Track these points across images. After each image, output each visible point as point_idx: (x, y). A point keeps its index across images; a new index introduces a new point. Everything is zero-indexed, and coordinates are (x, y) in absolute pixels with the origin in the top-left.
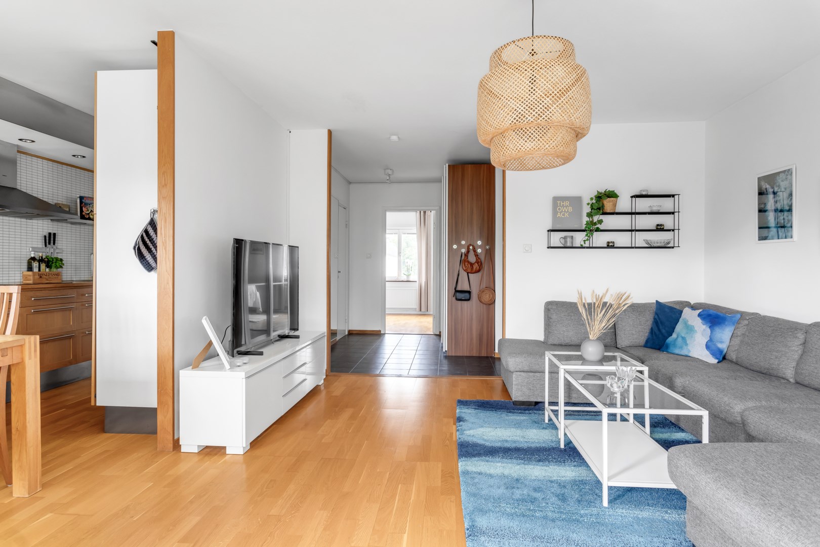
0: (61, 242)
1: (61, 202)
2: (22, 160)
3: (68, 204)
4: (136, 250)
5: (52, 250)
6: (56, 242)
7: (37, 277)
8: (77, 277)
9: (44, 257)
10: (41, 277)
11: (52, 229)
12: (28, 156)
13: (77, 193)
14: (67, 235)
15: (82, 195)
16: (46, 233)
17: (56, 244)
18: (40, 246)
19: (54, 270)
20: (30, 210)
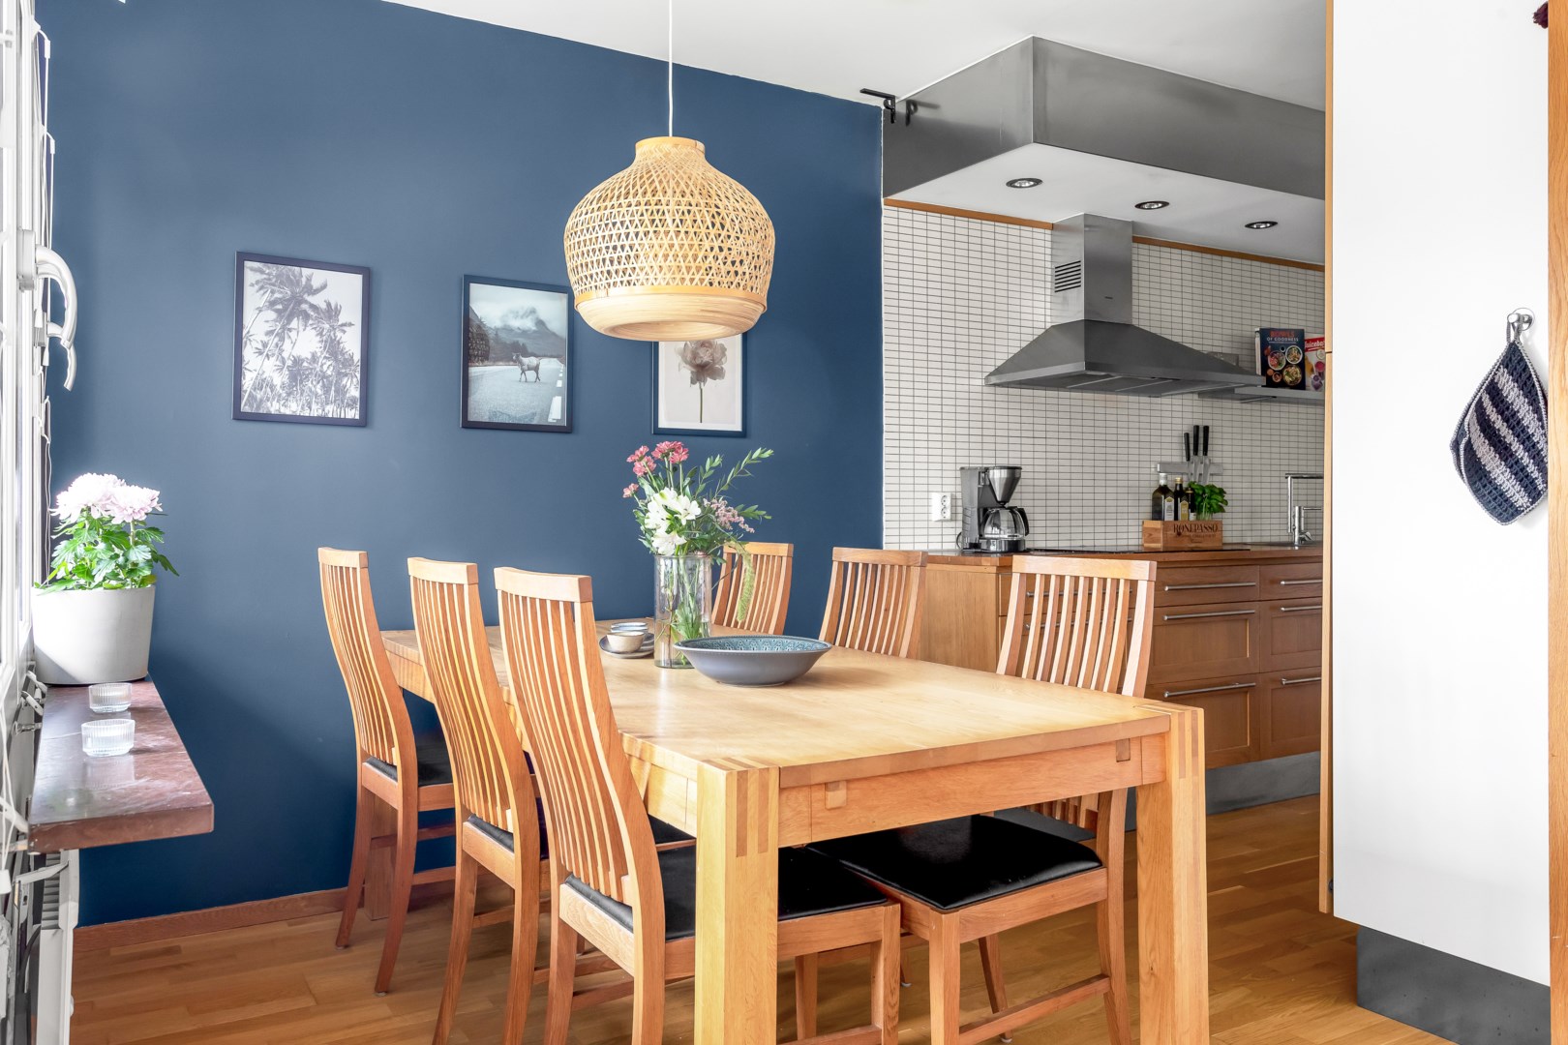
0: (1222, 449)
1: (1218, 350)
2: (1143, 256)
3: (1235, 352)
4: (1462, 453)
5: (1201, 469)
6: (1210, 448)
7: (1172, 533)
8: (1254, 533)
9: (1185, 485)
10: (1179, 534)
11: (1200, 416)
12: (1152, 247)
13: (1254, 323)
14: (1235, 428)
15: (1266, 325)
16: (1188, 428)
17: (1209, 453)
18: (1177, 459)
19: (1206, 516)
20: (1158, 372)
